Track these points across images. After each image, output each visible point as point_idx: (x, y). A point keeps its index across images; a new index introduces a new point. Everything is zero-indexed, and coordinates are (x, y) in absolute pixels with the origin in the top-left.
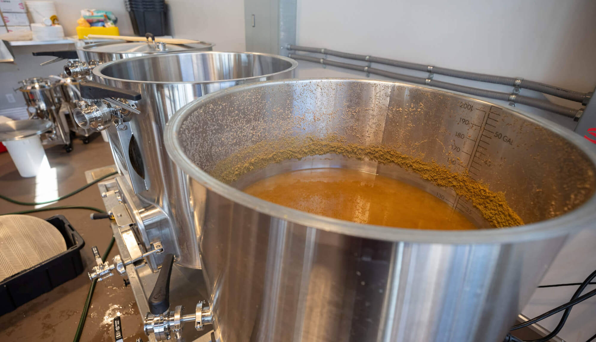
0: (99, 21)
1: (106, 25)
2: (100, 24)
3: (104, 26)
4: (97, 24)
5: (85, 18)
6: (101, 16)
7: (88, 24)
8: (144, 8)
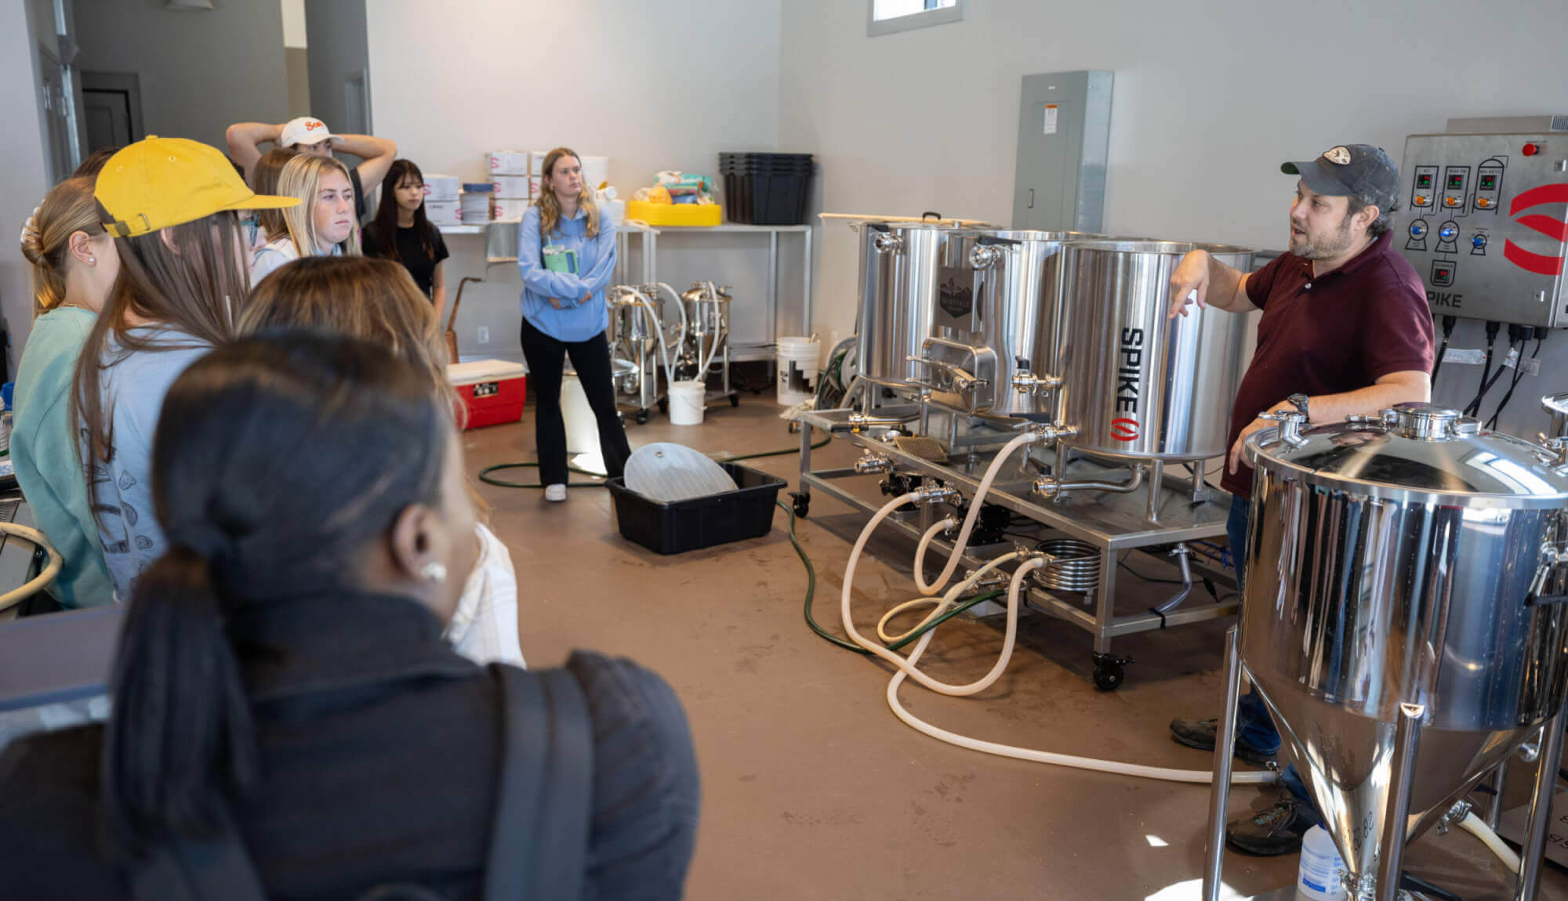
0: (689, 194)
1: (699, 201)
2: (690, 199)
3: (695, 202)
4: (681, 199)
5: (666, 187)
6: (694, 184)
7: (670, 200)
8: (775, 169)
